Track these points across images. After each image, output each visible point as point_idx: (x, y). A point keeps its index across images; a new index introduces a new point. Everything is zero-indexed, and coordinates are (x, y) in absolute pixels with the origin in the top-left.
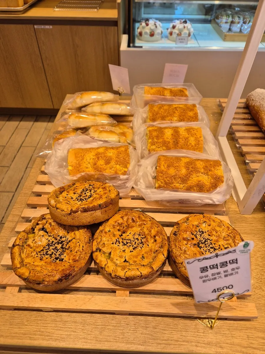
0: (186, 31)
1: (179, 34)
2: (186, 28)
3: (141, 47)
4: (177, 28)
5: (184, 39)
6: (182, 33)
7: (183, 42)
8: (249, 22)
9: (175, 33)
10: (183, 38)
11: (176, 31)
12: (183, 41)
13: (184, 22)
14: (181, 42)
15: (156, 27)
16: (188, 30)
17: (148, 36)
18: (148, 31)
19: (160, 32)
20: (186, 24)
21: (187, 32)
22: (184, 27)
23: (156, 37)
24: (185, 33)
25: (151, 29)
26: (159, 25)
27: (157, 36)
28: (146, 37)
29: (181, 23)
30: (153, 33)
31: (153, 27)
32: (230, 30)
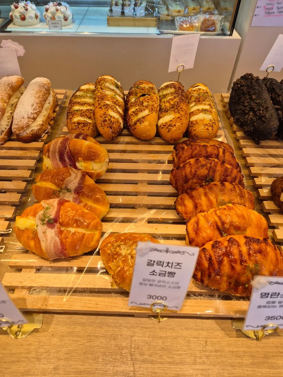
0: (59, 15)
1: (53, 18)
2: (59, 11)
3: (10, 32)
4: (49, 11)
5: (58, 23)
6: (56, 17)
7: (57, 27)
9: (48, 16)
11: (49, 15)
12: (56, 25)
13: (58, 4)
14: (54, 27)
15: (27, 10)
16: (62, 13)
17: (19, 20)
18: (18, 15)
19: (34, 16)
20: (60, 6)
21: (62, 16)
22: (57, 10)
23: (28, 20)
24: (59, 17)
25: (21, 13)
26: (32, 8)
27: (30, 20)
28: (17, 20)
29: (54, 6)
30: (23, 16)
31: (22, 10)
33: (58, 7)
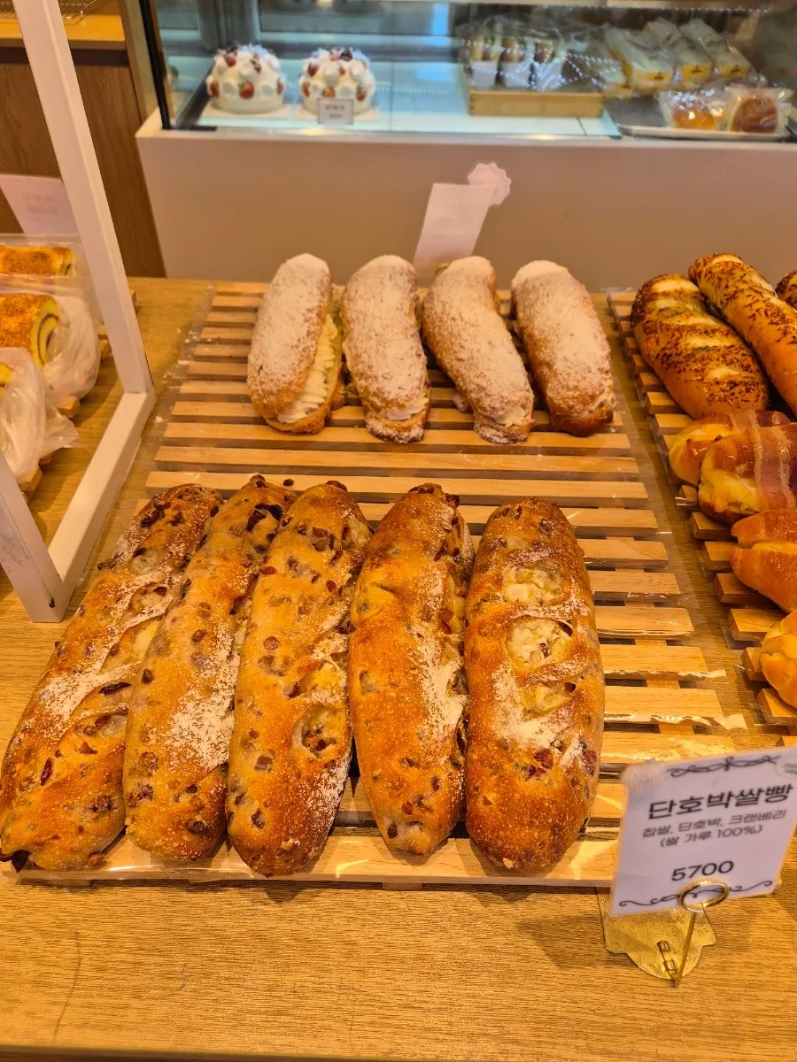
0: (347, 84)
1: (329, 93)
2: (347, 74)
3: (213, 129)
4: (319, 73)
5: (343, 108)
6: (338, 89)
7: (338, 116)
8: (553, 55)
9: (315, 88)
10: (339, 104)
11: (318, 83)
12: (339, 112)
13: (342, 55)
14: (332, 116)
15: (258, 69)
16: (354, 78)
17: (237, 97)
18: (234, 82)
19: (274, 86)
20: (347, 60)
21: (353, 87)
22: (342, 72)
23: (259, 99)
24: (346, 91)
25: (242, 76)
26: (270, 64)
27: (264, 98)
28: (231, 98)
29: (333, 60)
30: (247, 87)
31: (248, 71)
32: (499, 80)
33: (345, 64)
